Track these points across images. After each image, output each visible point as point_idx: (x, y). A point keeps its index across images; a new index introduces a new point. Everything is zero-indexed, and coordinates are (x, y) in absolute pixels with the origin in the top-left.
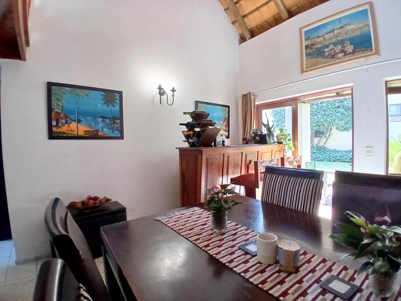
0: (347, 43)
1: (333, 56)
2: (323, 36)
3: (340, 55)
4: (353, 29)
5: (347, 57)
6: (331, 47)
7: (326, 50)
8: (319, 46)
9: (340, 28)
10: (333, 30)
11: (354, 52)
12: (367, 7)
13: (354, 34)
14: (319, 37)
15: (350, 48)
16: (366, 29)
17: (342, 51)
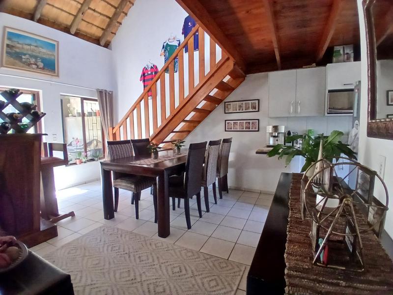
0: (39, 60)
1: (29, 65)
2: (22, 44)
3: (34, 66)
4: (44, 52)
5: (39, 71)
6: (27, 56)
7: (23, 57)
8: (18, 50)
9: (35, 46)
10: (30, 45)
11: (43, 69)
12: (55, 43)
13: (44, 56)
14: (18, 43)
15: (41, 65)
16: (53, 57)
17: (36, 64)
